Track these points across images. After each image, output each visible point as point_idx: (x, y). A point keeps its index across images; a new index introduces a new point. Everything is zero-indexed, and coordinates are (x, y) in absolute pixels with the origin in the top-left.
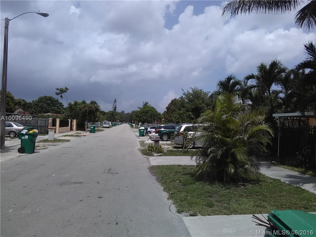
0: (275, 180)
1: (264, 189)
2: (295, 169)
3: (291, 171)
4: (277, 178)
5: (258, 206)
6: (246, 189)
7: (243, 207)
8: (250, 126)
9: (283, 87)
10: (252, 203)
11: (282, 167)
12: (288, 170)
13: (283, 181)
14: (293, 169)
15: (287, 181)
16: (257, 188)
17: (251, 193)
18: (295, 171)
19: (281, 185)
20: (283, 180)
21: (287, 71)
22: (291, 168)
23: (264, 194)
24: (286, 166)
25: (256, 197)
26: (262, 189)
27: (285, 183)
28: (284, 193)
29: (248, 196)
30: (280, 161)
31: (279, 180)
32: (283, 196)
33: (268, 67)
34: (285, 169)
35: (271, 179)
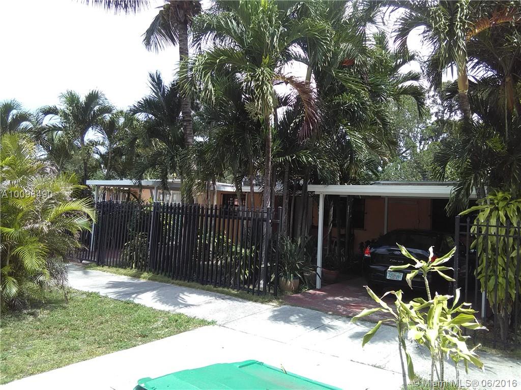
0: (89, 294)
1: (73, 315)
2: (121, 270)
3: (115, 275)
4: (94, 290)
5: (64, 350)
6: (39, 320)
7: (35, 357)
8: (53, 203)
9: (107, 136)
10: (53, 347)
11: (100, 270)
12: (109, 273)
13: (104, 295)
14: (117, 270)
15: (111, 293)
16: (59, 315)
17: (48, 328)
18: (121, 274)
19: (101, 301)
20: (103, 292)
21: (114, 112)
22: (114, 269)
23: (74, 325)
24: (106, 268)
25: (59, 333)
26: (68, 314)
27: (106, 297)
28: (108, 317)
29: (43, 333)
30: (95, 260)
31: (97, 295)
32: (107, 321)
33: (83, 99)
34: (105, 273)
35: (83, 293)
